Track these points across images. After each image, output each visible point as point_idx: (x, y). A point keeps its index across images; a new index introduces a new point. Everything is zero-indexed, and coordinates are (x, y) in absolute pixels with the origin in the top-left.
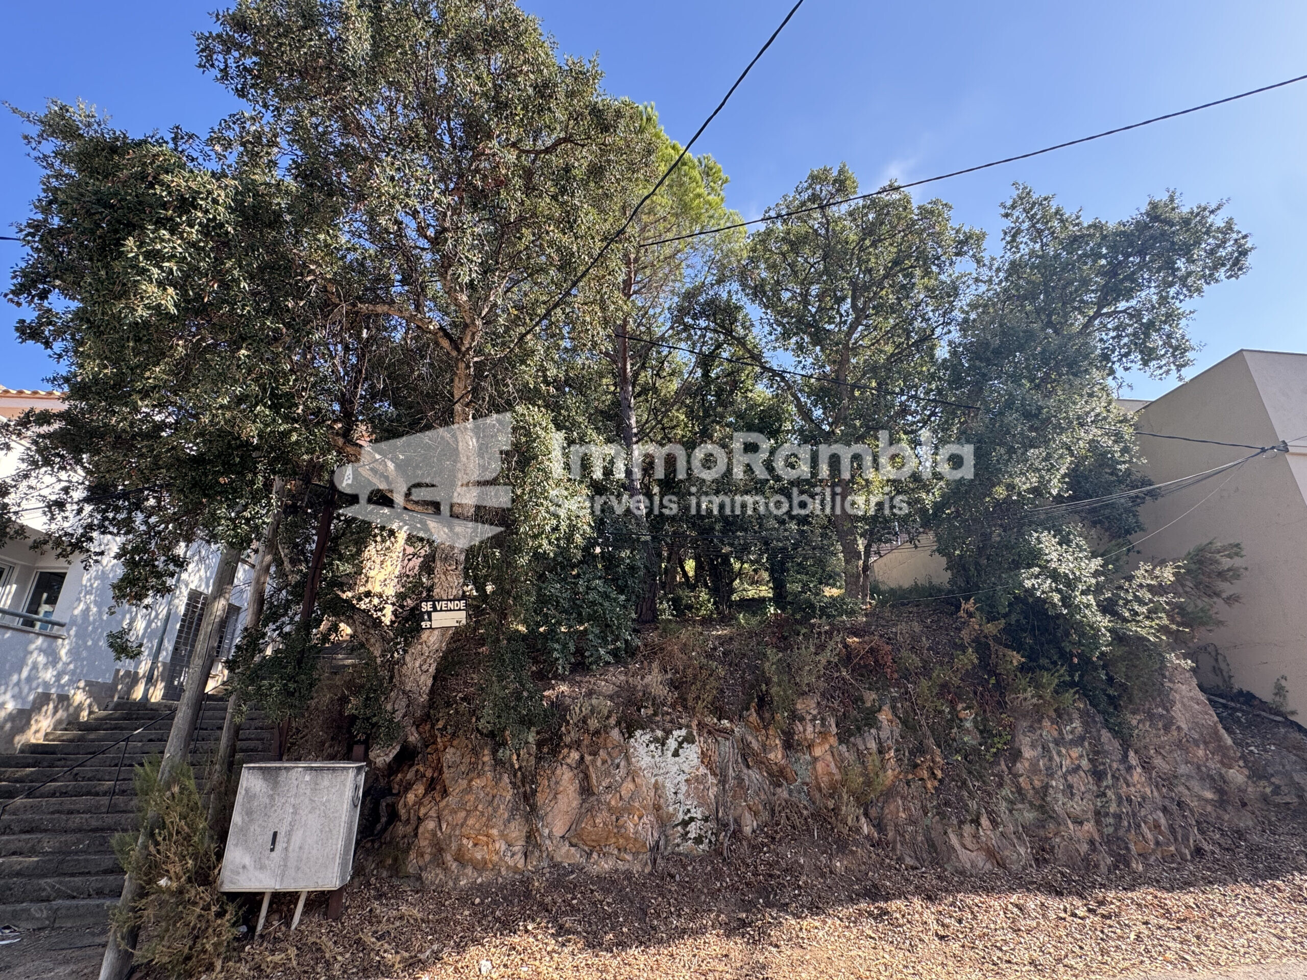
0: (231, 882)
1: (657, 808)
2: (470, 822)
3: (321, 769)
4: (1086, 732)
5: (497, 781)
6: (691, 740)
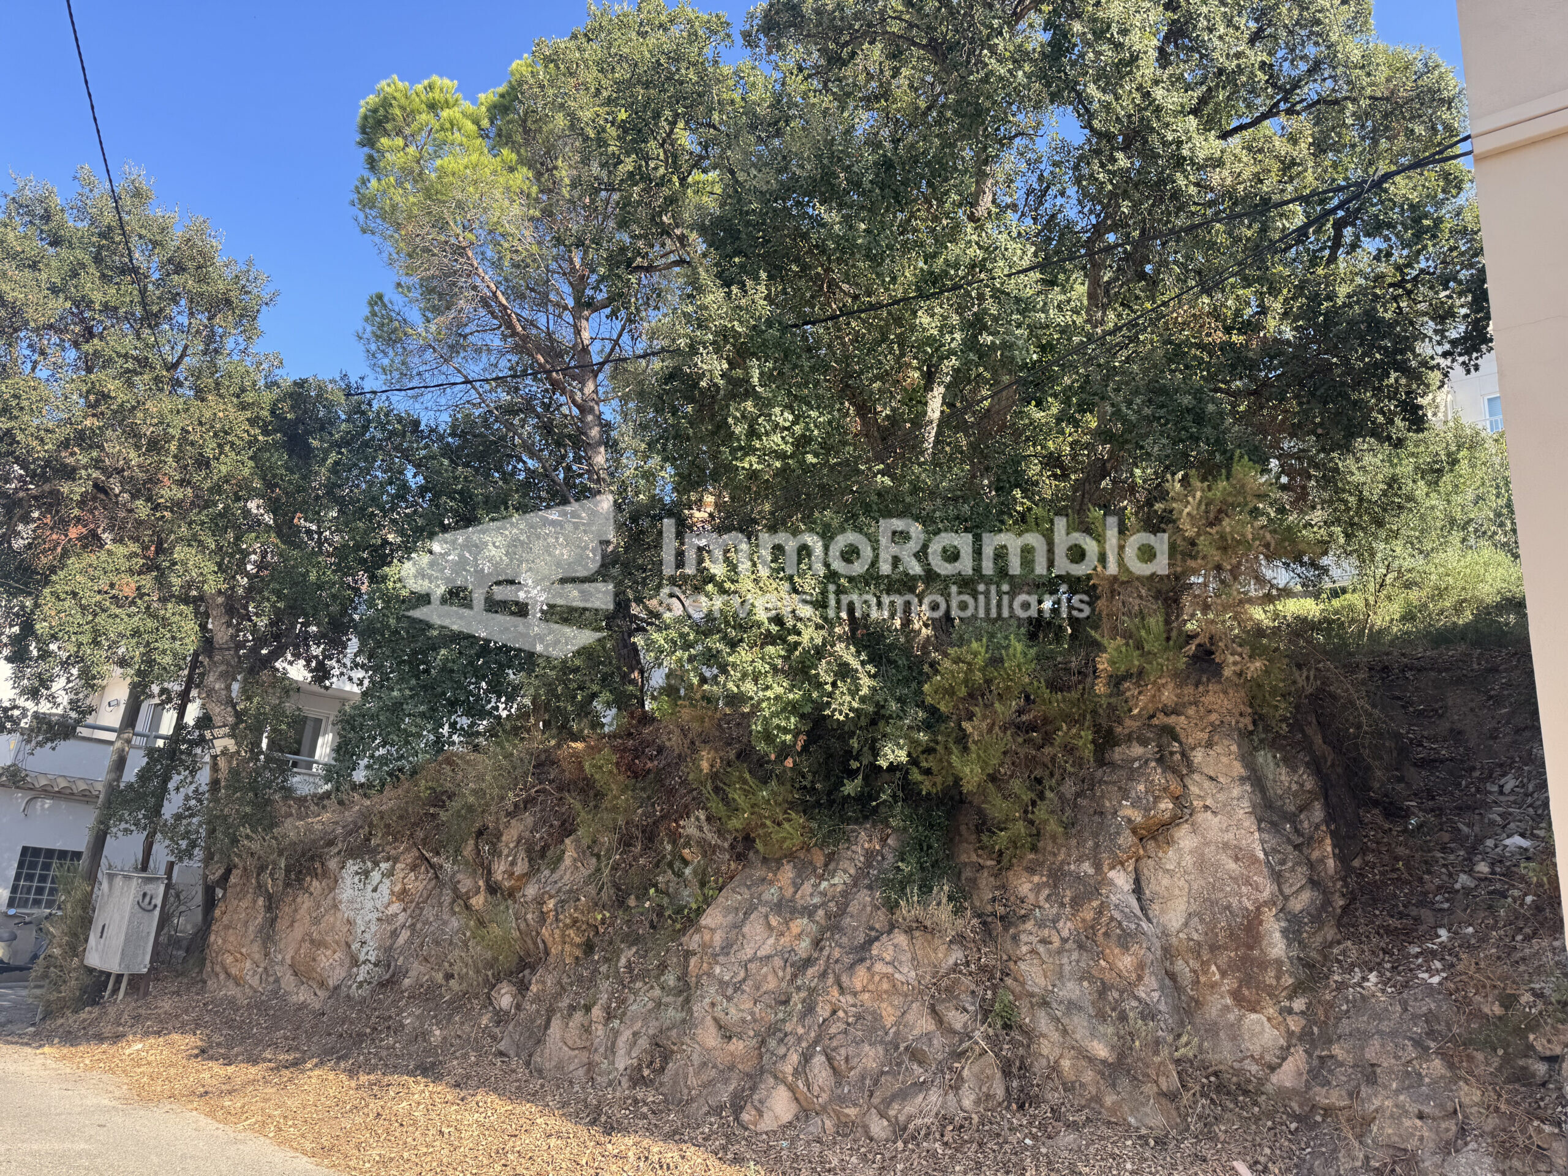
0: (88, 958)
1: (348, 945)
2: (231, 939)
3: (126, 877)
4: (844, 893)
5: (255, 903)
6: (390, 873)
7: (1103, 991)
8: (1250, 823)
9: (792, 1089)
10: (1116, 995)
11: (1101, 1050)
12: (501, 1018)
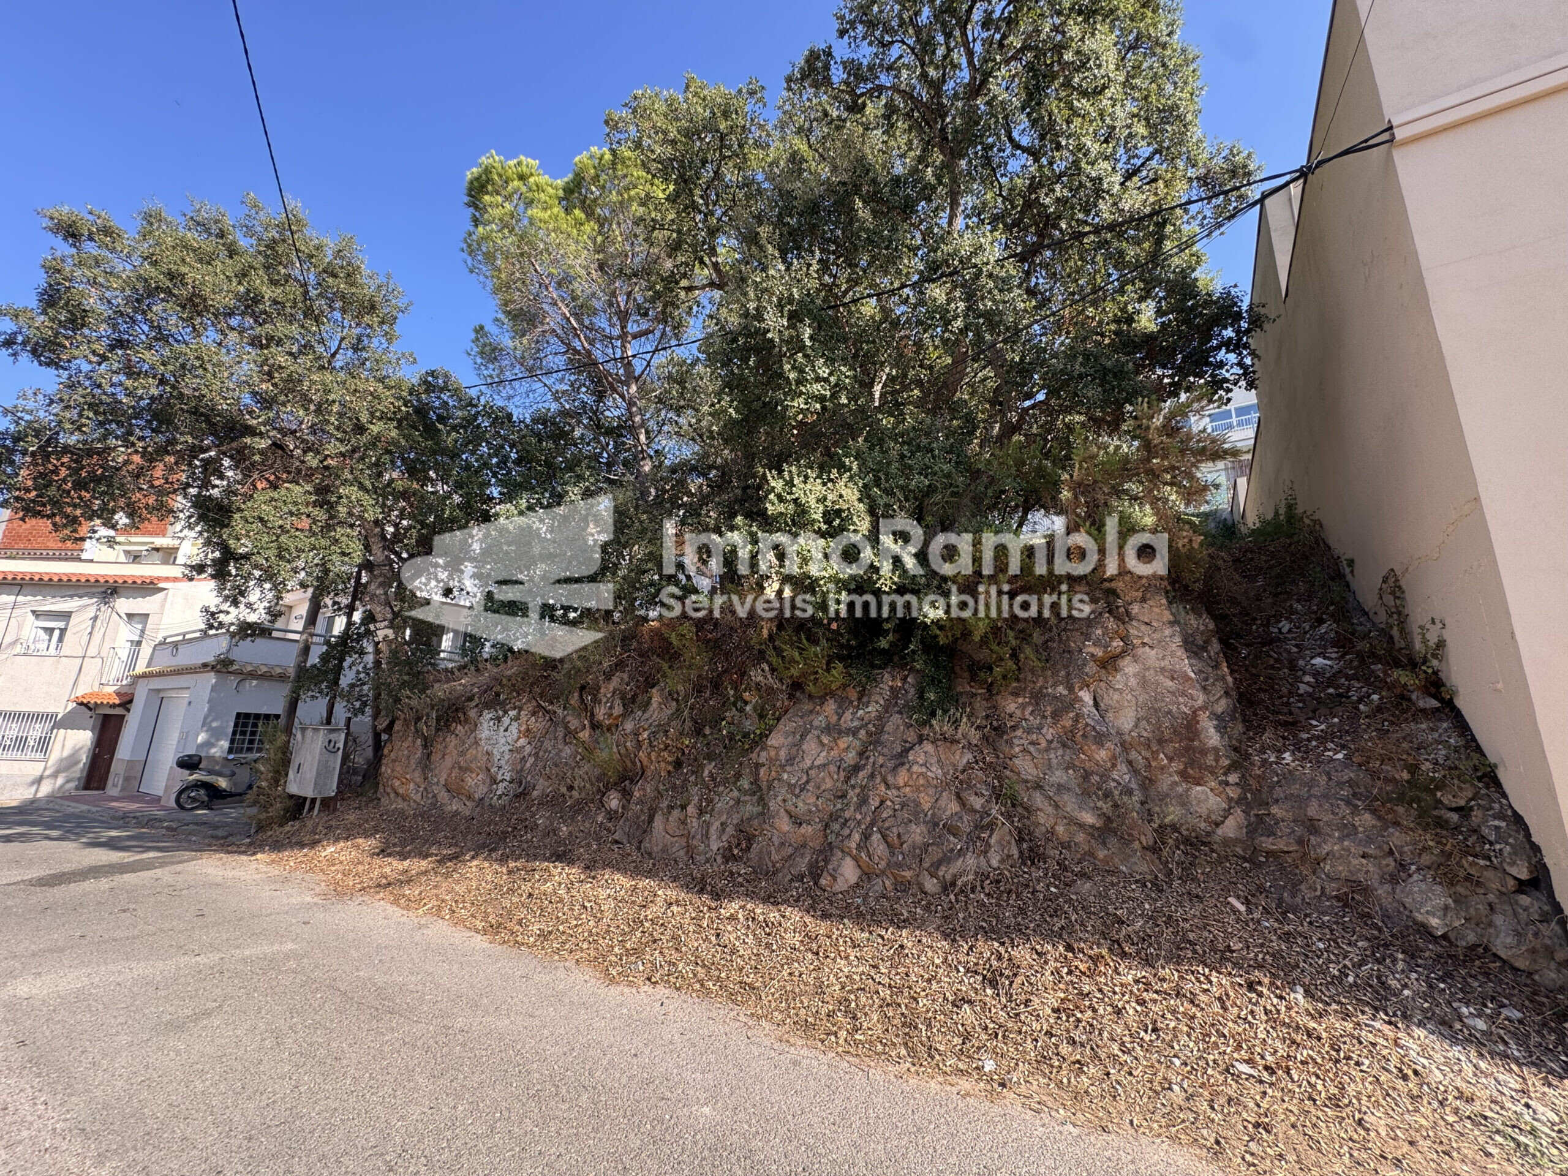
0: (289, 788)
1: (488, 769)
4: (879, 717)
5: (414, 743)
6: (517, 718)
7: (1086, 776)
8: (1180, 652)
9: (856, 859)
10: (1097, 778)
11: (1089, 818)
12: (612, 816)
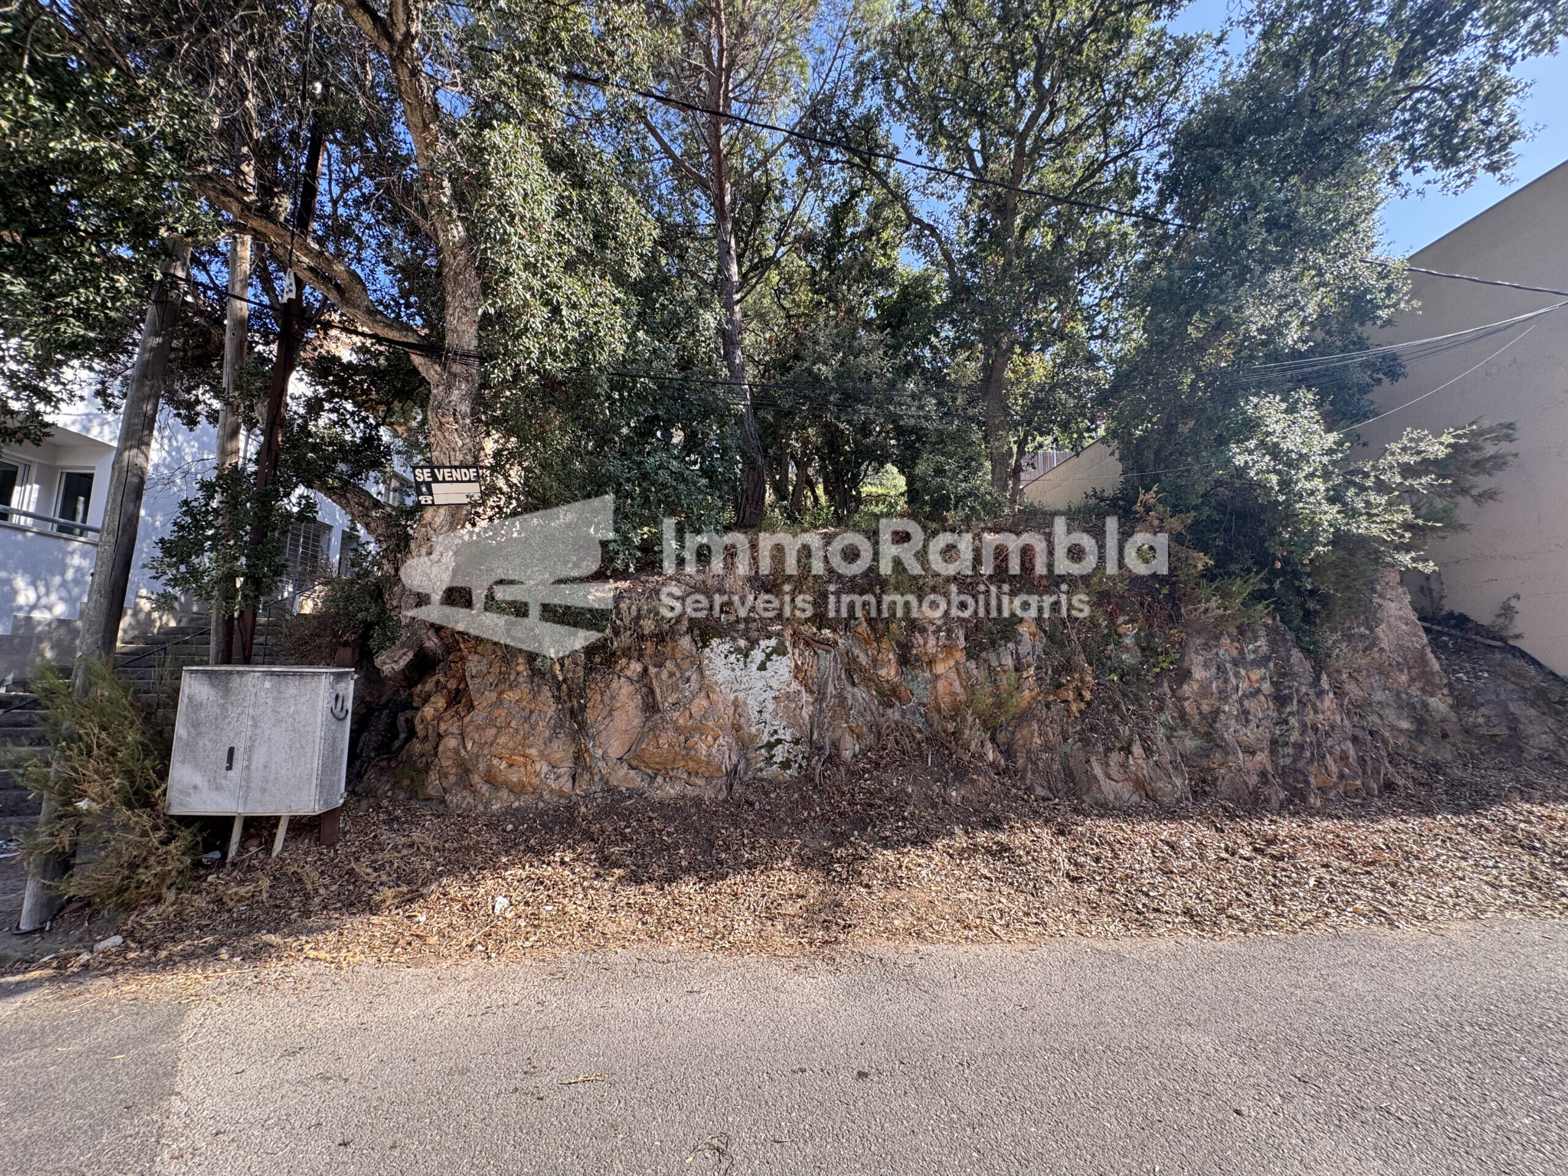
0: (180, 804)
1: (737, 728)
2: (502, 740)
3: (285, 674)
4: (1273, 651)
5: (535, 694)
6: (782, 651)
